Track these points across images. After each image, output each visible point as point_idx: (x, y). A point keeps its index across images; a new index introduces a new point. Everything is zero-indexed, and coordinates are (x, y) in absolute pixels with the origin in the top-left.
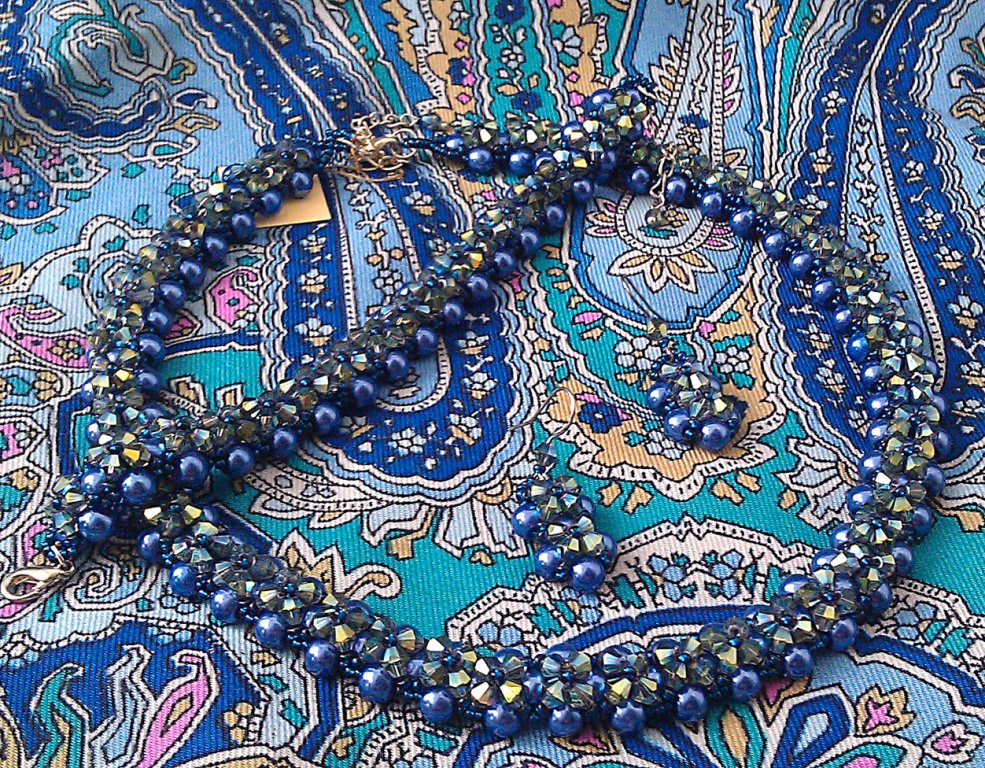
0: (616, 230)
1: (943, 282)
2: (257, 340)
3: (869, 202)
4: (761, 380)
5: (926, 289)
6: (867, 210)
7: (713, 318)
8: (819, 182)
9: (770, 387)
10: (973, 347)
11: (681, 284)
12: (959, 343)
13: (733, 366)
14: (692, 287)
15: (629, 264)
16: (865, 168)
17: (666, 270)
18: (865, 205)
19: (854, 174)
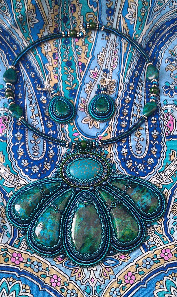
0: (84, 110)
1: (151, 126)
2: (6, 139)
3: (140, 100)
4: (110, 153)
5: (148, 127)
6: (139, 102)
7: (102, 135)
8: (130, 92)
9: (111, 155)
10: (155, 143)
11: (96, 127)
12: (152, 142)
13: (105, 149)
14: (98, 127)
15: (86, 120)
16: (141, 91)
17: (93, 123)
18: (139, 101)
19: (138, 92)
